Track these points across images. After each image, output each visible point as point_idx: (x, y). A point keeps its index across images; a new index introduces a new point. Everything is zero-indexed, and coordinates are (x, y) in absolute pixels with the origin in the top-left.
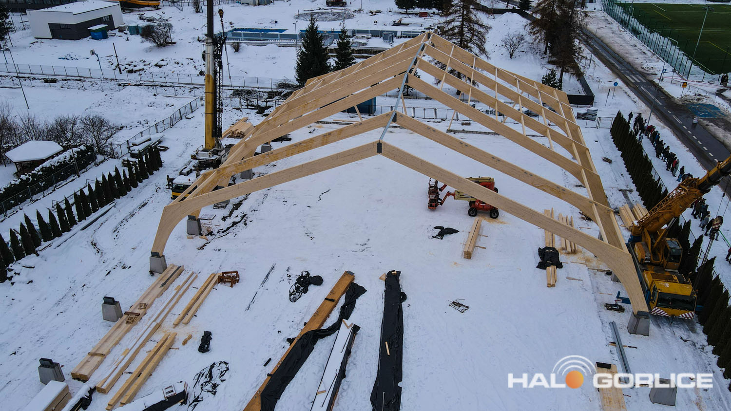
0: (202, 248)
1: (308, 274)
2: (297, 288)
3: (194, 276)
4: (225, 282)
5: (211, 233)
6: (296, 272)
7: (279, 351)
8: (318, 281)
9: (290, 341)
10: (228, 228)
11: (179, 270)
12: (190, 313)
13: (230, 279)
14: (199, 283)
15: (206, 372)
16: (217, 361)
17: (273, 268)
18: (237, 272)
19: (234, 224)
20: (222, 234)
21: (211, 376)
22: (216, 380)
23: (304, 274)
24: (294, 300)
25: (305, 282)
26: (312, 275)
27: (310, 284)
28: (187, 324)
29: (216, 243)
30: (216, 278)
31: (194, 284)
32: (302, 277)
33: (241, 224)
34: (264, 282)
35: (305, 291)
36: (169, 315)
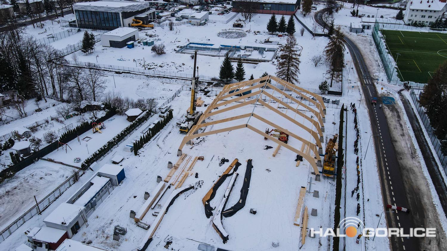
0: (191, 148)
1: (224, 158)
2: (221, 163)
3: (191, 157)
4: (200, 159)
5: (193, 144)
6: (221, 158)
7: (217, 179)
8: (227, 161)
9: (220, 176)
10: (199, 143)
11: (186, 155)
12: (191, 168)
13: (201, 159)
14: (193, 159)
15: (198, 182)
16: (200, 180)
17: (214, 156)
18: (203, 157)
19: (201, 141)
20: (197, 144)
21: (199, 184)
22: (201, 184)
23: (223, 158)
24: (221, 166)
25: (224, 161)
26: (226, 159)
27: (225, 161)
28: (191, 170)
29: (196, 147)
30: (198, 158)
31: (191, 160)
32: (223, 159)
33: (203, 141)
34: (211, 160)
35: (224, 163)
36: (186, 168)
